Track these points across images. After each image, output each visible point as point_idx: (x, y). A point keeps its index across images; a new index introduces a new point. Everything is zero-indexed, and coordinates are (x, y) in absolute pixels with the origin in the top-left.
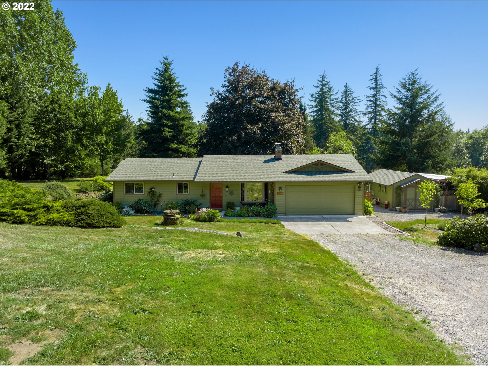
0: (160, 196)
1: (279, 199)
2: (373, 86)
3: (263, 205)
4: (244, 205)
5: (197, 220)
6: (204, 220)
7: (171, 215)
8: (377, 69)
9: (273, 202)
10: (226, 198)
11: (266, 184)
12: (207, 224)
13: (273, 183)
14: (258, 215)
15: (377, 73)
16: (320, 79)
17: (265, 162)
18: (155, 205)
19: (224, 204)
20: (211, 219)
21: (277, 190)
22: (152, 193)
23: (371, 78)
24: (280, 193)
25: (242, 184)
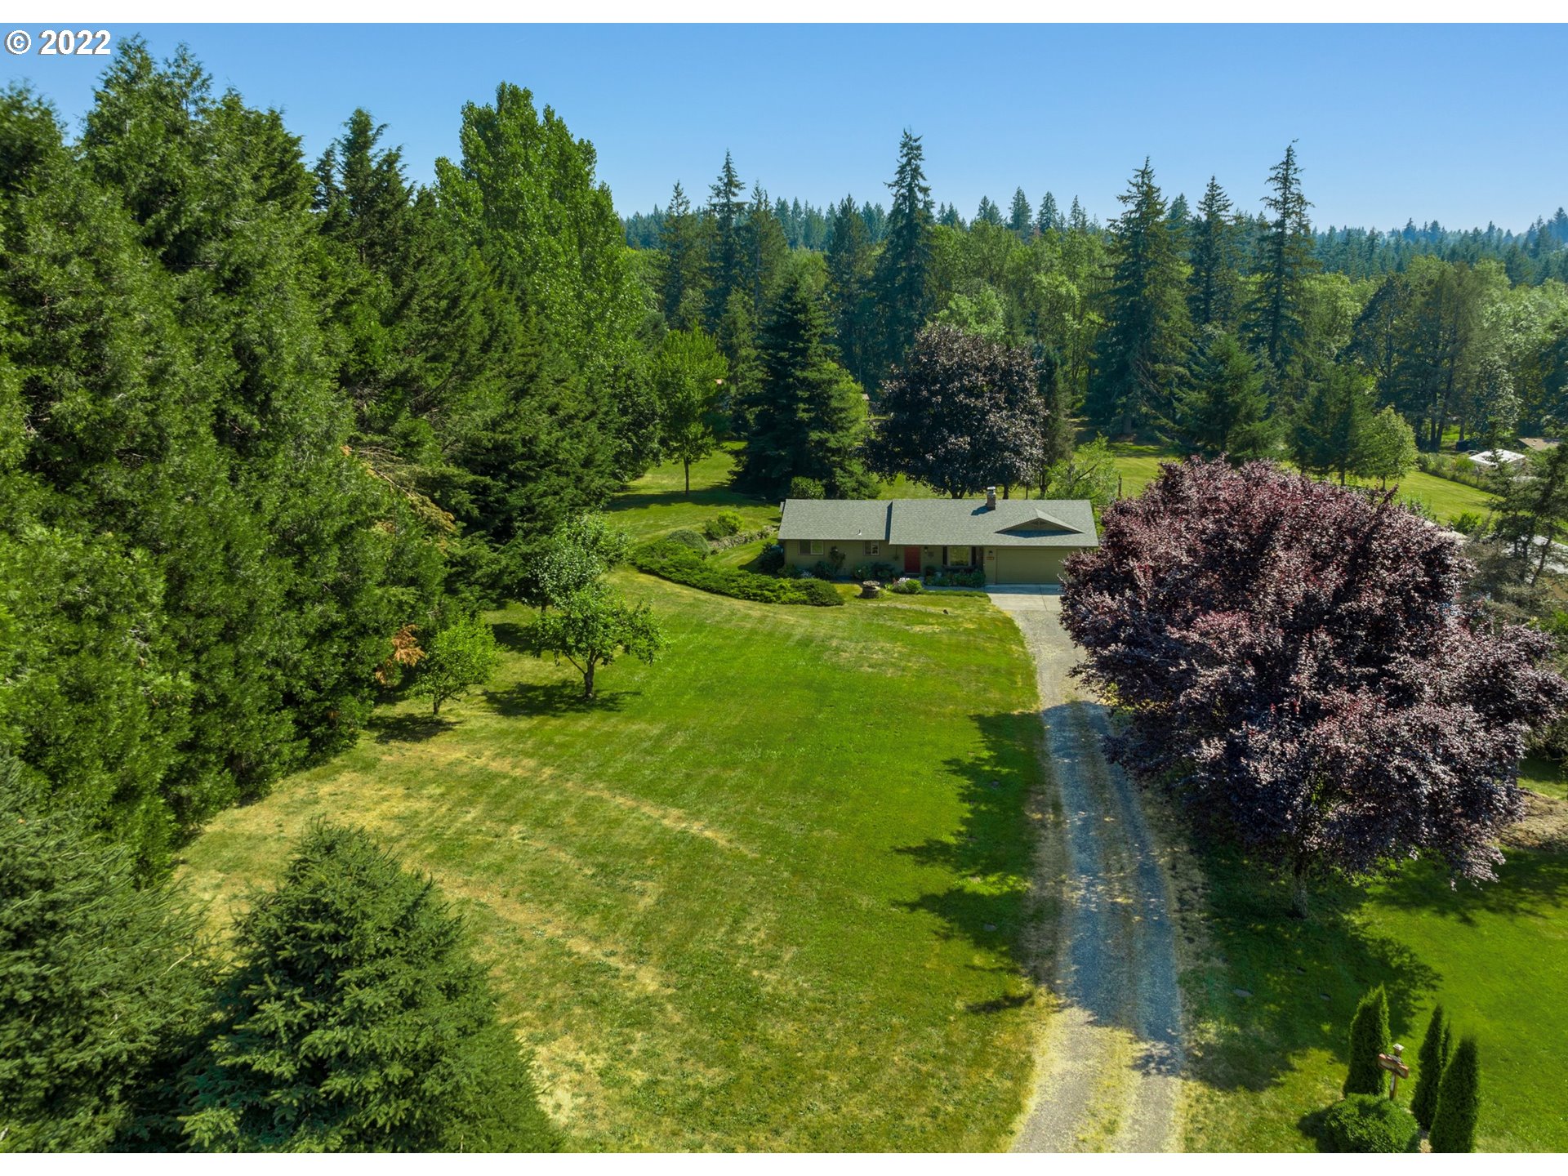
0: (843, 557)
1: (989, 565)
2: (1278, 196)
3: (970, 571)
4: (948, 570)
5: (895, 591)
6: (903, 592)
7: (871, 588)
8: (1289, 151)
9: (981, 568)
10: (925, 561)
11: (974, 549)
12: (908, 597)
13: (982, 548)
14: (963, 584)
15: (1287, 163)
16: (1134, 181)
17: (975, 513)
18: (837, 568)
19: (922, 567)
20: (911, 591)
21: (986, 554)
22: (833, 553)
23: (1273, 174)
24: (990, 558)
25: (945, 548)
